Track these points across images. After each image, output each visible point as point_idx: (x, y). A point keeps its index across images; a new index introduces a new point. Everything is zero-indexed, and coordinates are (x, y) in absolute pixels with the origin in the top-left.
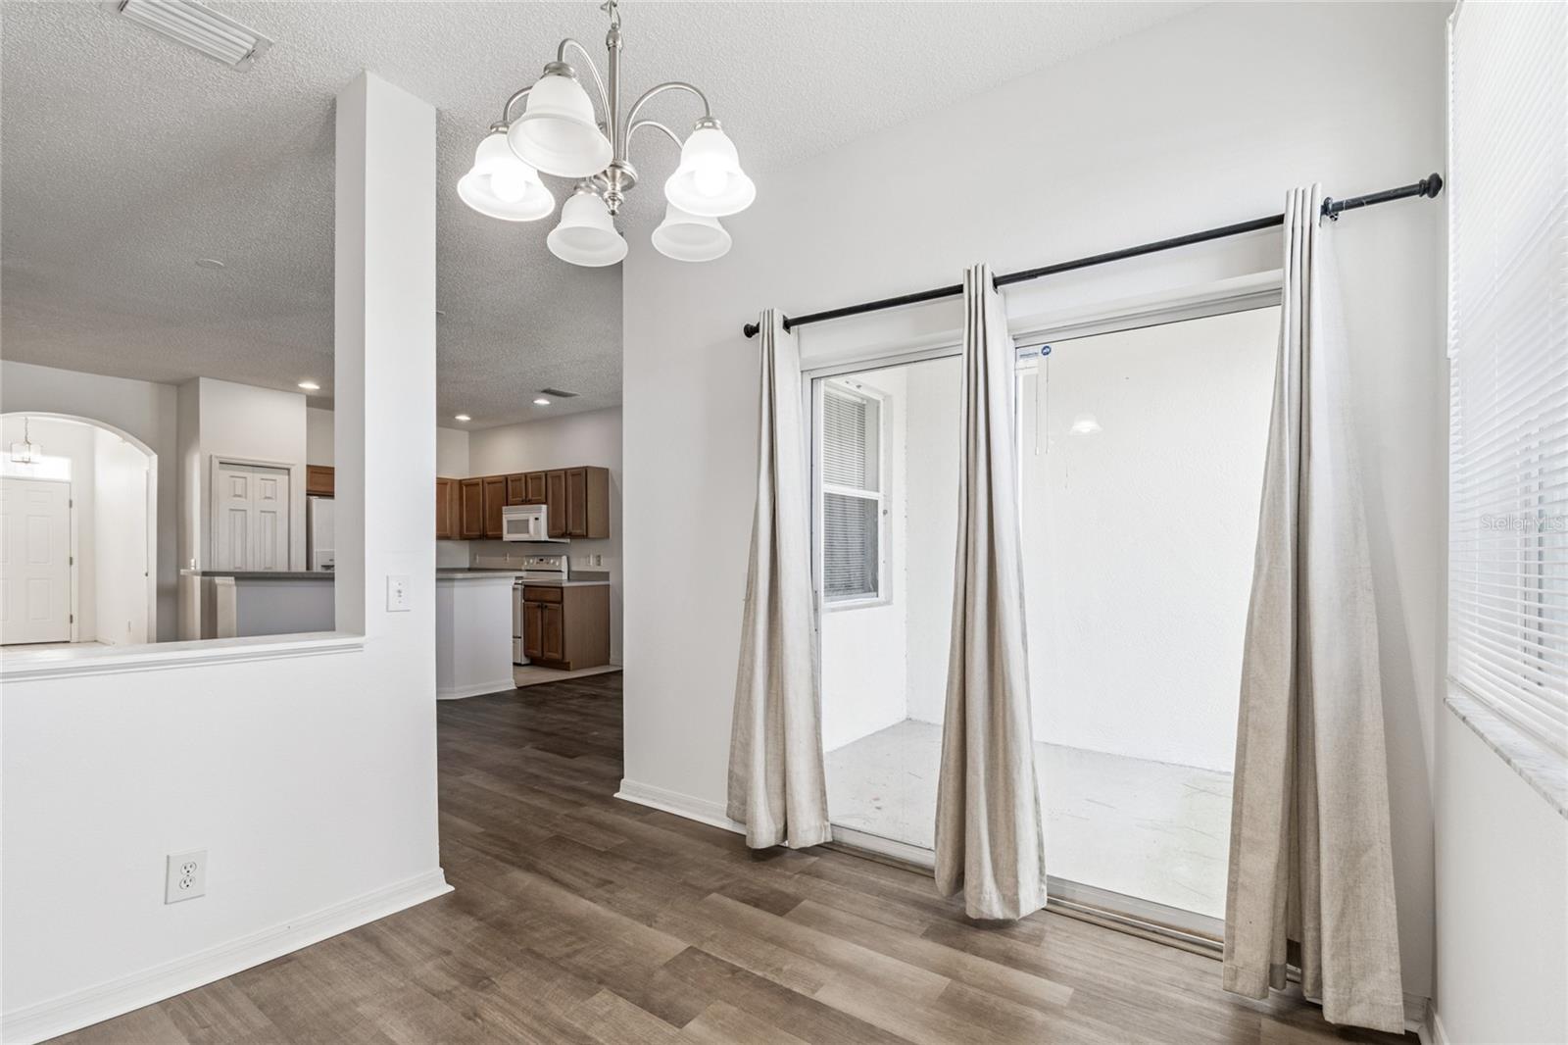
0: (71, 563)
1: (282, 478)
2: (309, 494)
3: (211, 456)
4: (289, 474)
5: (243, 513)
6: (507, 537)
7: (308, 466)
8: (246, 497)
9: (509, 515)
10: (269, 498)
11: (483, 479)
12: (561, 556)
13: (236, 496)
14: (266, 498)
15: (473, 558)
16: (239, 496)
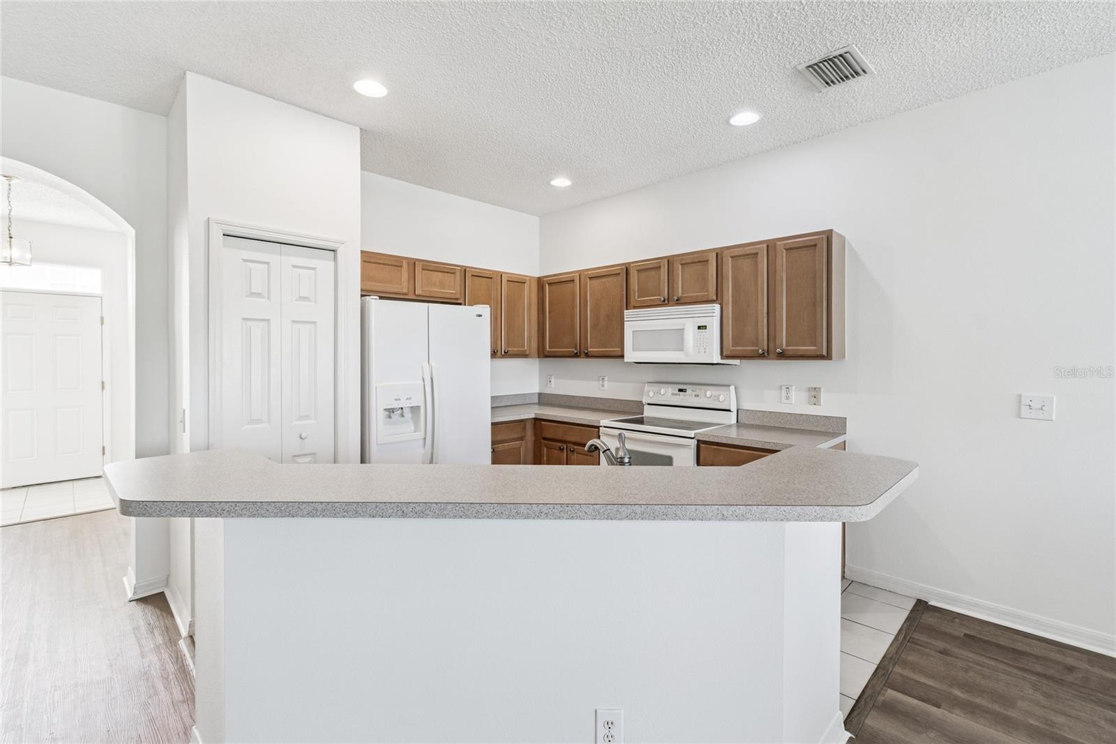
0: (103, 388)
1: (324, 265)
2: (365, 293)
3: (209, 219)
4: (335, 259)
5: (265, 324)
6: (631, 355)
7: (362, 251)
8: (269, 298)
9: (637, 324)
10: (306, 299)
11: (580, 273)
12: (729, 386)
13: (252, 294)
14: (302, 298)
15: (546, 379)
16: (259, 295)
